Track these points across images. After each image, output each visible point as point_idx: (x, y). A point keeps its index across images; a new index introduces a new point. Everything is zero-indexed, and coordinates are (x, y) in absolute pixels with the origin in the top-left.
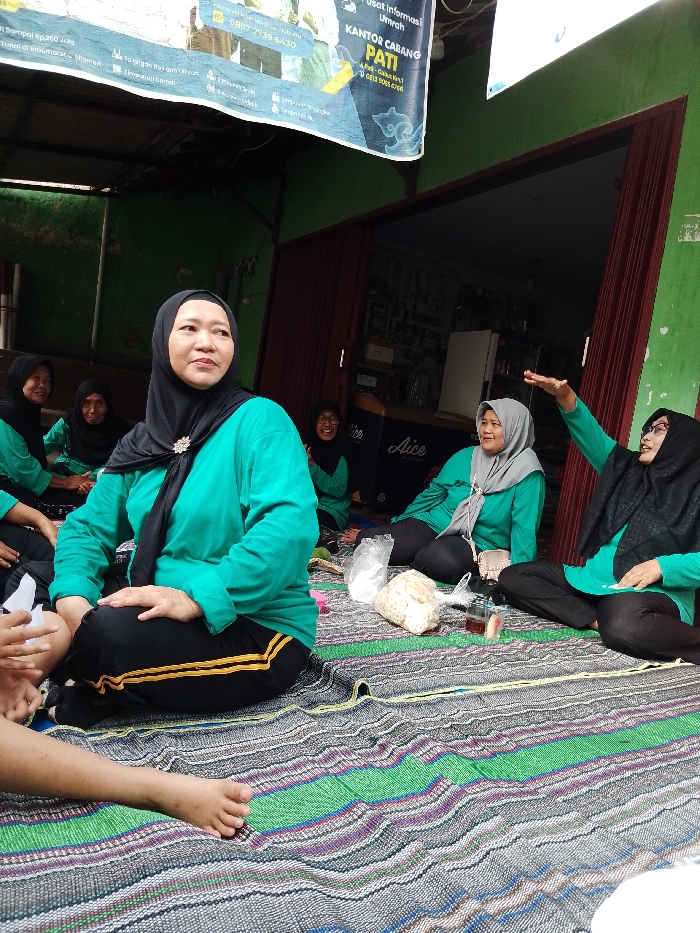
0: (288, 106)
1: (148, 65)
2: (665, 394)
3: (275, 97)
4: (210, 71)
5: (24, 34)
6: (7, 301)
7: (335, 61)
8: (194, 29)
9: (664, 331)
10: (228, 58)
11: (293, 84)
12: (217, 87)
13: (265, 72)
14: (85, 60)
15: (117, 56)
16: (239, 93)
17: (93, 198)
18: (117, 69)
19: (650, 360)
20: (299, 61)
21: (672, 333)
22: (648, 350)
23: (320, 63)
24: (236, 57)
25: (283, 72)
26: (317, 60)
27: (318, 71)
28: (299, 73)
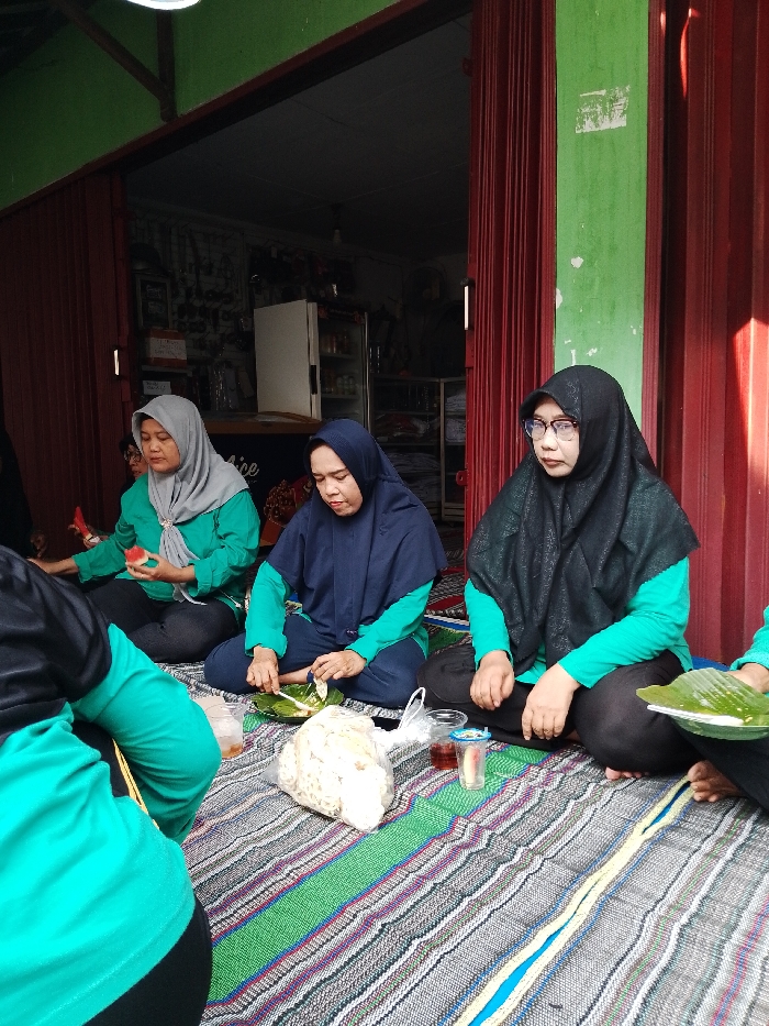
2: (595, 351)
9: (577, 262)
19: (564, 307)
21: (589, 263)
22: (558, 291)
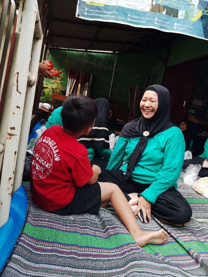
0: (179, 27)
1: (138, 17)
3: (175, 24)
4: (156, 18)
5: (105, 12)
6: (88, 84)
7: (196, 10)
8: (152, 5)
10: (162, 13)
11: (182, 19)
12: (158, 22)
13: (173, 16)
14: (120, 18)
15: (129, 16)
16: (164, 23)
17: (113, 55)
18: (129, 19)
20: (184, 12)
23: (191, 12)
24: (164, 13)
25: (179, 16)
26: (190, 11)
27: (190, 15)
28: (184, 16)
